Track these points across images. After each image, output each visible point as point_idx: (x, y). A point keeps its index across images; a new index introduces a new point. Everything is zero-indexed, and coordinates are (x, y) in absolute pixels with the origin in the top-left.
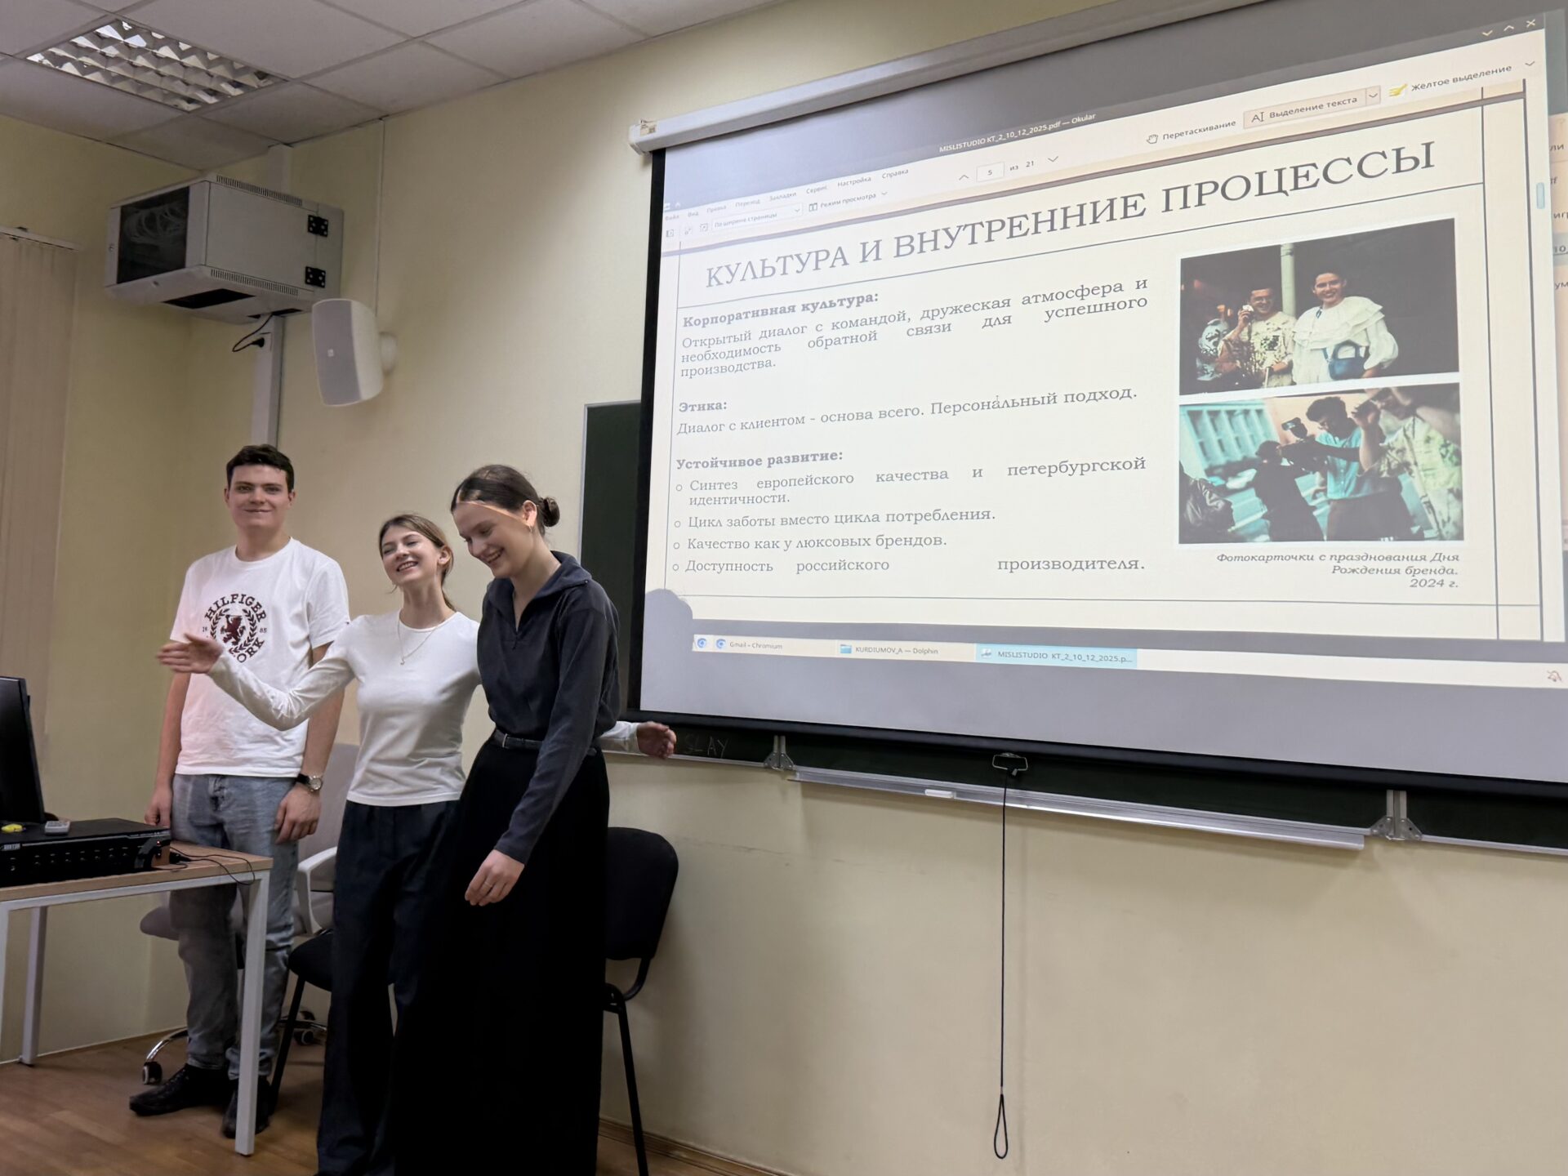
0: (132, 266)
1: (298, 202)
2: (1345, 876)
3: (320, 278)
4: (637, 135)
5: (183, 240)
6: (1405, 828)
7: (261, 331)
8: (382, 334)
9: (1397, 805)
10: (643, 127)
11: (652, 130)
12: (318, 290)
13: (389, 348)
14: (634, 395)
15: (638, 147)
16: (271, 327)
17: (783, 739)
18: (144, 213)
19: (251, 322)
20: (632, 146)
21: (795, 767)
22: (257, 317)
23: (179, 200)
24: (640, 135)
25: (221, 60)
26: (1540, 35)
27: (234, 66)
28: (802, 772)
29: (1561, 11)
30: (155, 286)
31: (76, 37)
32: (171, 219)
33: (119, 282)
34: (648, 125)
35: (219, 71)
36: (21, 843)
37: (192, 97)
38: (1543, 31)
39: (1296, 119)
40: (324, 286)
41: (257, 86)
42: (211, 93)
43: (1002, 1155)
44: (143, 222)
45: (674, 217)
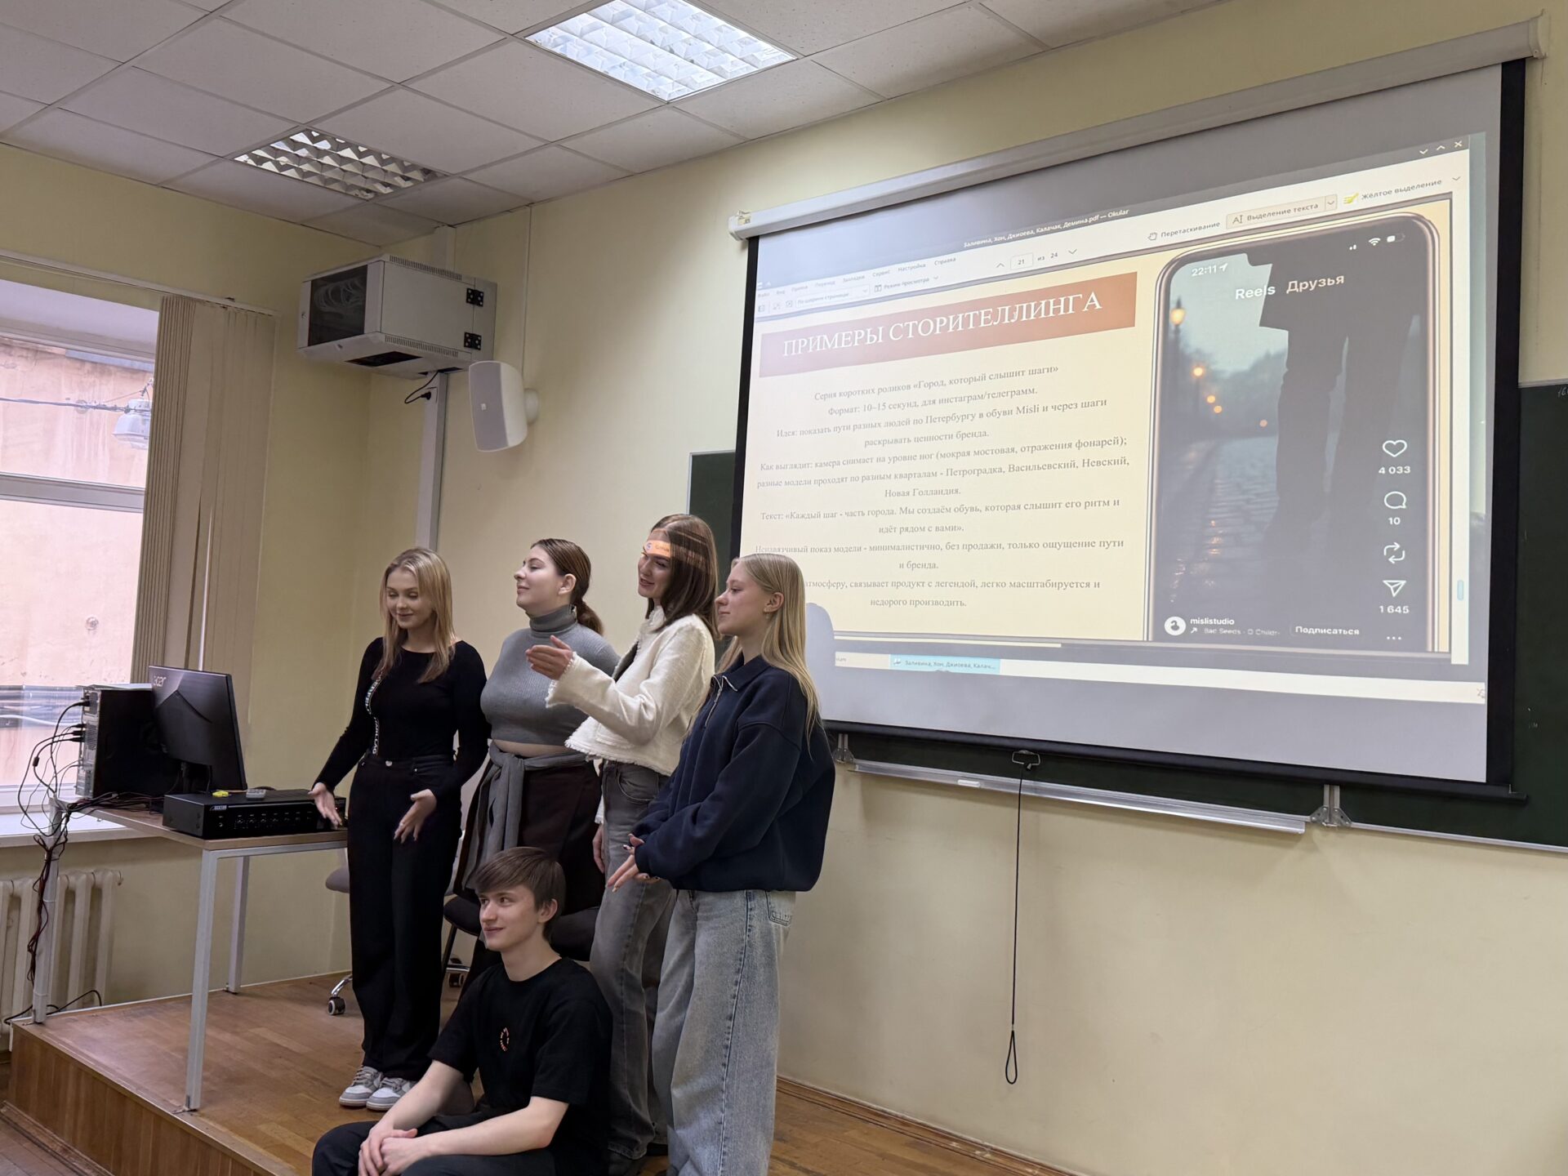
0: (322, 330)
1: (458, 277)
2: (1290, 856)
3: (469, 340)
4: (735, 224)
5: (362, 309)
6: (1337, 817)
7: (428, 387)
8: (527, 390)
9: (1333, 798)
10: (741, 218)
11: (747, 221)
12: (474, 351)
13: (532, 401)
14: (730, 446)
15: (737, 235)
16: (436, 382)
17: (846, 737)
18: (331, 287)
19: (419, 378)
20: (732, 234)
21: (855, 760)
22: (426, 373)
23: (359, 275)
24: (739, 224)
25: (392, 160)
26: (1465, 154)
27: (403, 164)
28: (860, 765)
29: (1483, 134)
30: (339, 349)
31: (275, 142)
32: (353, 292)
33: (309, 345)
34: (745, 216)
35: (392, 168)
36: (228, 805)
37: (370, 188)
38: (1468, 150)
39: (1268, 221)
40: (480, 349)
41: (422, 180)
42: (386, 185)
43: (1012, 1081)
44: (330, 292)
45: (765, 295)
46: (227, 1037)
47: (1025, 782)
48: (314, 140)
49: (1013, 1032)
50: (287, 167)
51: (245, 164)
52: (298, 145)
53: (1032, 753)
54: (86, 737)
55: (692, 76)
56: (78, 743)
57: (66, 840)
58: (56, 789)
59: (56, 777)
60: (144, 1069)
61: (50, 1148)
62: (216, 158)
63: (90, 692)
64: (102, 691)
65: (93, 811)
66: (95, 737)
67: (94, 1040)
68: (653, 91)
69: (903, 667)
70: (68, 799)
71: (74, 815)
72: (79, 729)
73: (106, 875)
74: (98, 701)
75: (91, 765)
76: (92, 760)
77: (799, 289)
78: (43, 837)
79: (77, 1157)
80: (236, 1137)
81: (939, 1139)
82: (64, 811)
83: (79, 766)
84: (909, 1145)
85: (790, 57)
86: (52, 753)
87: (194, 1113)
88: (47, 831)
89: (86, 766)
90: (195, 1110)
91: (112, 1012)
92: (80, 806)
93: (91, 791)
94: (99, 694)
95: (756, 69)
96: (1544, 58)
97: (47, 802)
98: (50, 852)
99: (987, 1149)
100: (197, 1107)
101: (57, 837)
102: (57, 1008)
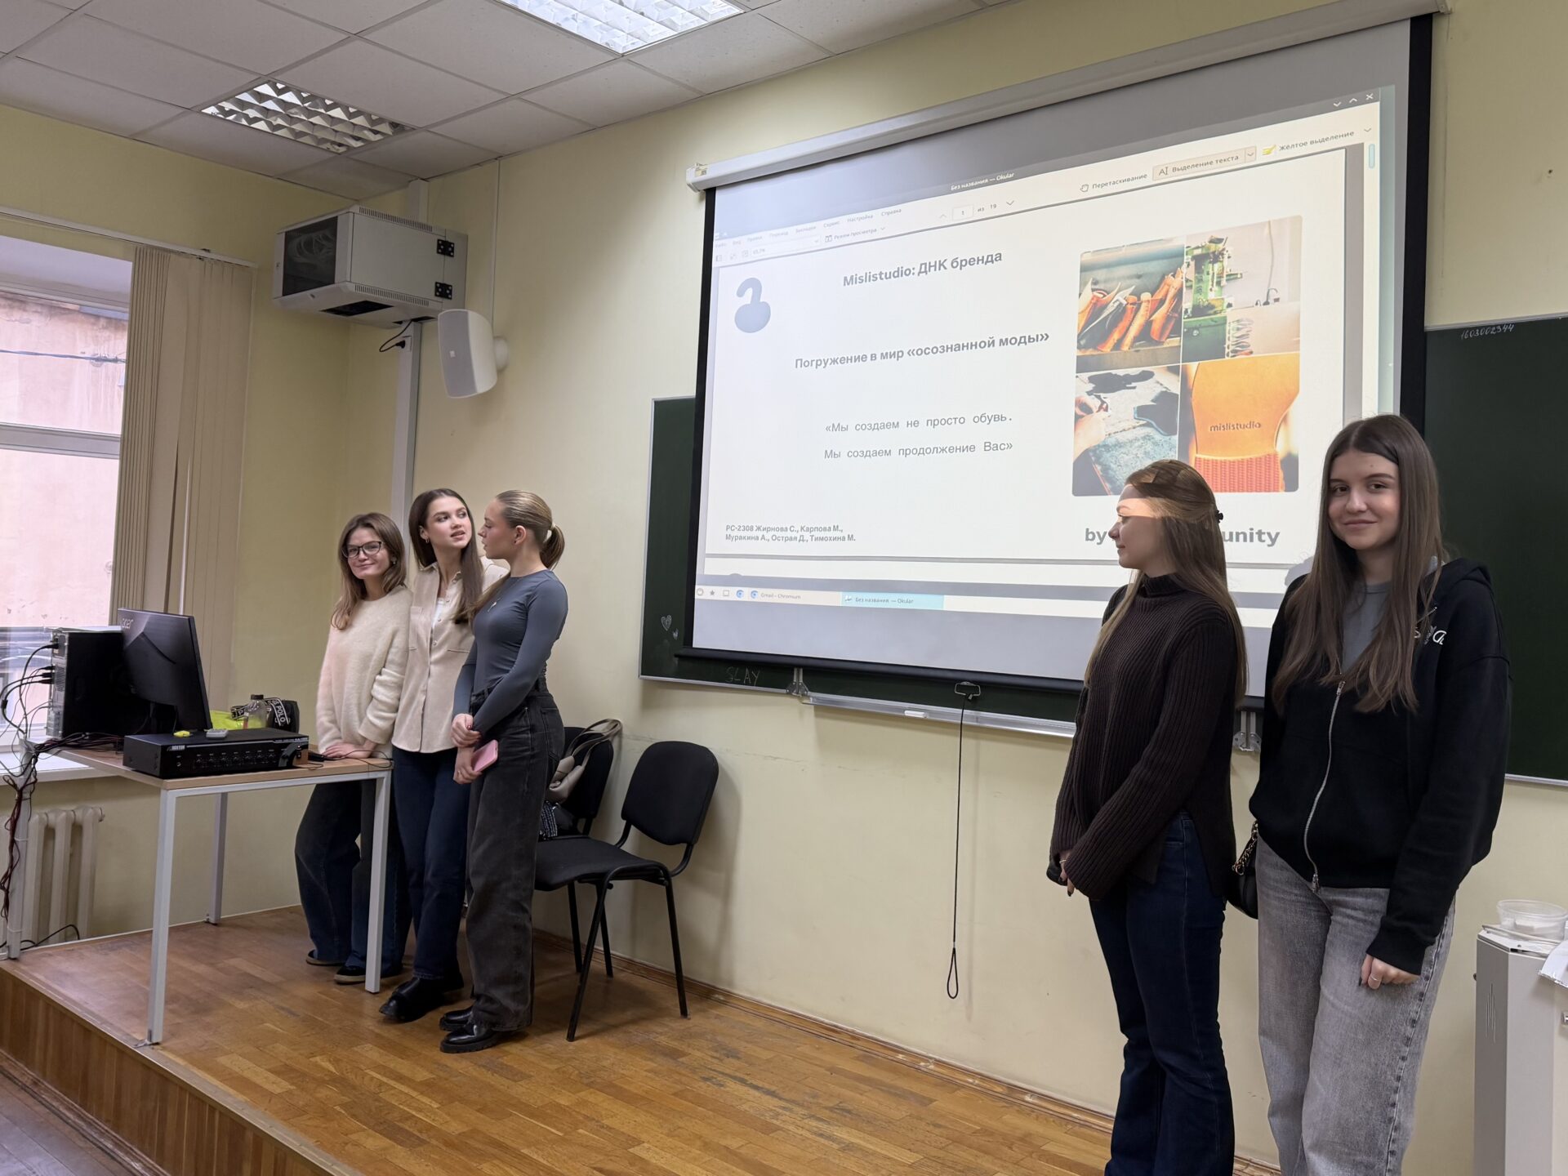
0: (295, 281)
1: (430, 229)
3: (448, 292)
4: (692, 176)
7: (402, 335)
8: (496, 338)
9: (1249, 724)
10: (698, 170)
11: (704, 172)
12: (446, 301)
13: (502, 349)
14: (690, 392)
15: (694, 186)
16: (410, 331)
17: (801, 670)
18: (304, 238)
19: (395, 327)
20: (689, 185)
21: (809, 693)
22: (400, 323)
23: (329, 227)
24: (696, 177)
25: (359, 113)
26: (1376, 107)
27: (371, 118)
28: (813, 697)
29: (1393, 87)
30: (311, 298)
31: (239, 94)
32: (324, 242)
33: (284, 295)
34: (701, 167)
35: (359, 120)
36: (186, 745)
37: (342, 142)
38: (1378, 104)
39: (1193, 173)
40: (451, 299)
41: (391, 133)
42: (357, 139)
43: (953, 996)
44: (302, 245)
45: (722, 245)
46: (201, 969)
47: (967, 712)
48: (280, 92)
49: (954, 950)
50: (256, 120)
51: (211, 116)
52: (262, 97)
53: (973, 685)
54: (56, 679)
55: (644, 28)
56: (48, 686)
57: (36, 780)
58: (27, 730)
59: (26, 718)
60: (112, 1003)
61: (20, 1081)
62: (181, 111)
63: (59, 634)
64: (70, 634)
65: (59, 751)
66: (64, 678)
67: (67, 975)
68: (607, 44)
69: (853, 604)
70: (37, 740)
71: (42, 755)
72: (49, 671)
73: (86, 812)
74: (66, 644)
75: (60, 707)
76: (61, 702)
77: (754, 239)
78: (13, 778)
79: (47, 1090)
80: (196, 1071)
81: (886, 1052)
82: (34, 752)
83: (49, 707)
84: (858, 1058)
85: (737, 11)
86: (21, 695)
87: (156, 1047)
88: (17, 771)
89: (56, 707)
90: (157, 1044)
91: (89, 946)
92: (48, 747)
93: (60, 732)
94: (67, 636)
95: (706, 22)
96: (1450, 13)
97: (17, 742)
98: (20, 792)
99: (931, 1061)
100: (159, 1040)
101: (27, 777)
102: (34, 943)
